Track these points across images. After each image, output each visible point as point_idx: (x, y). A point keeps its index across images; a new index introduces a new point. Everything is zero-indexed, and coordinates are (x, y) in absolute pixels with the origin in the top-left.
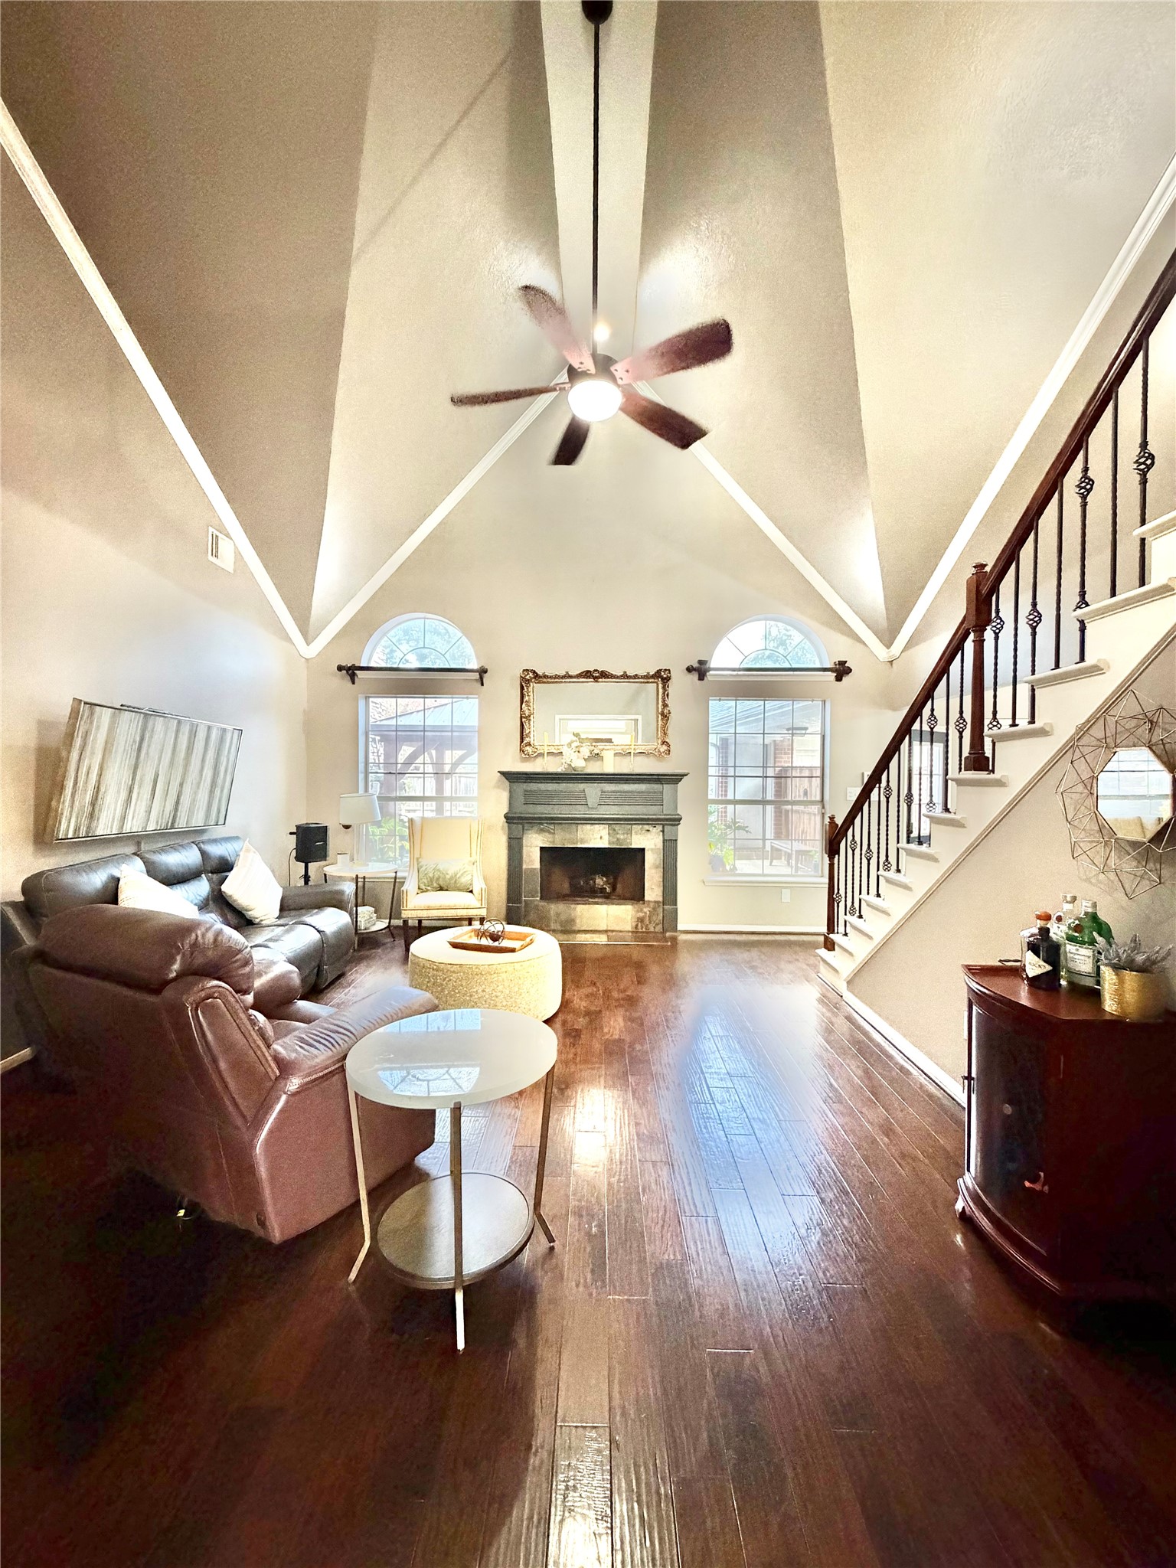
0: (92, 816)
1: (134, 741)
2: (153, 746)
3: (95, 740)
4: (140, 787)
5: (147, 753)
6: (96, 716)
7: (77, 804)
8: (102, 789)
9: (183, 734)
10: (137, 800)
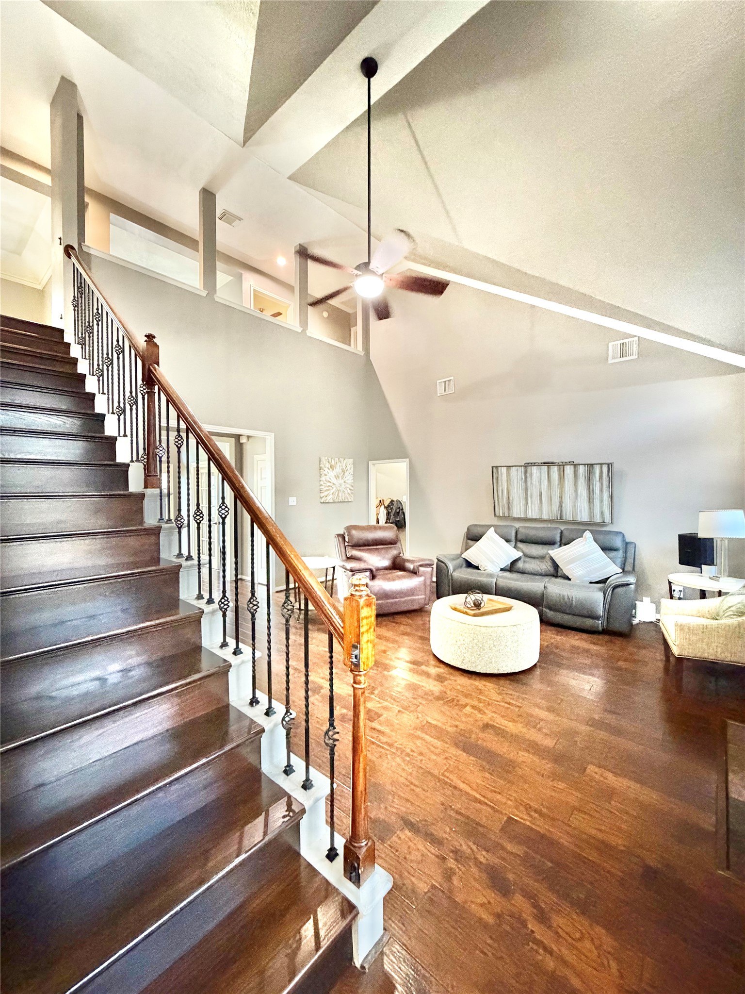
0: (509, 508)
1: (522, 479)
2: (534, 480)
3: (501, 480)
4: (531, 498)
5: (531, 483)
6: (499, 471)
7: (501, 504)
8: (511, 499)
9: (554, 472)
10: (532, 503)
